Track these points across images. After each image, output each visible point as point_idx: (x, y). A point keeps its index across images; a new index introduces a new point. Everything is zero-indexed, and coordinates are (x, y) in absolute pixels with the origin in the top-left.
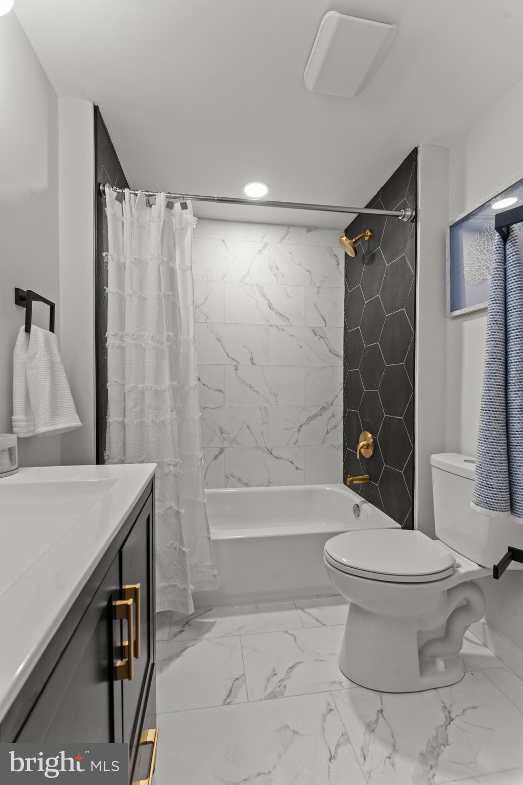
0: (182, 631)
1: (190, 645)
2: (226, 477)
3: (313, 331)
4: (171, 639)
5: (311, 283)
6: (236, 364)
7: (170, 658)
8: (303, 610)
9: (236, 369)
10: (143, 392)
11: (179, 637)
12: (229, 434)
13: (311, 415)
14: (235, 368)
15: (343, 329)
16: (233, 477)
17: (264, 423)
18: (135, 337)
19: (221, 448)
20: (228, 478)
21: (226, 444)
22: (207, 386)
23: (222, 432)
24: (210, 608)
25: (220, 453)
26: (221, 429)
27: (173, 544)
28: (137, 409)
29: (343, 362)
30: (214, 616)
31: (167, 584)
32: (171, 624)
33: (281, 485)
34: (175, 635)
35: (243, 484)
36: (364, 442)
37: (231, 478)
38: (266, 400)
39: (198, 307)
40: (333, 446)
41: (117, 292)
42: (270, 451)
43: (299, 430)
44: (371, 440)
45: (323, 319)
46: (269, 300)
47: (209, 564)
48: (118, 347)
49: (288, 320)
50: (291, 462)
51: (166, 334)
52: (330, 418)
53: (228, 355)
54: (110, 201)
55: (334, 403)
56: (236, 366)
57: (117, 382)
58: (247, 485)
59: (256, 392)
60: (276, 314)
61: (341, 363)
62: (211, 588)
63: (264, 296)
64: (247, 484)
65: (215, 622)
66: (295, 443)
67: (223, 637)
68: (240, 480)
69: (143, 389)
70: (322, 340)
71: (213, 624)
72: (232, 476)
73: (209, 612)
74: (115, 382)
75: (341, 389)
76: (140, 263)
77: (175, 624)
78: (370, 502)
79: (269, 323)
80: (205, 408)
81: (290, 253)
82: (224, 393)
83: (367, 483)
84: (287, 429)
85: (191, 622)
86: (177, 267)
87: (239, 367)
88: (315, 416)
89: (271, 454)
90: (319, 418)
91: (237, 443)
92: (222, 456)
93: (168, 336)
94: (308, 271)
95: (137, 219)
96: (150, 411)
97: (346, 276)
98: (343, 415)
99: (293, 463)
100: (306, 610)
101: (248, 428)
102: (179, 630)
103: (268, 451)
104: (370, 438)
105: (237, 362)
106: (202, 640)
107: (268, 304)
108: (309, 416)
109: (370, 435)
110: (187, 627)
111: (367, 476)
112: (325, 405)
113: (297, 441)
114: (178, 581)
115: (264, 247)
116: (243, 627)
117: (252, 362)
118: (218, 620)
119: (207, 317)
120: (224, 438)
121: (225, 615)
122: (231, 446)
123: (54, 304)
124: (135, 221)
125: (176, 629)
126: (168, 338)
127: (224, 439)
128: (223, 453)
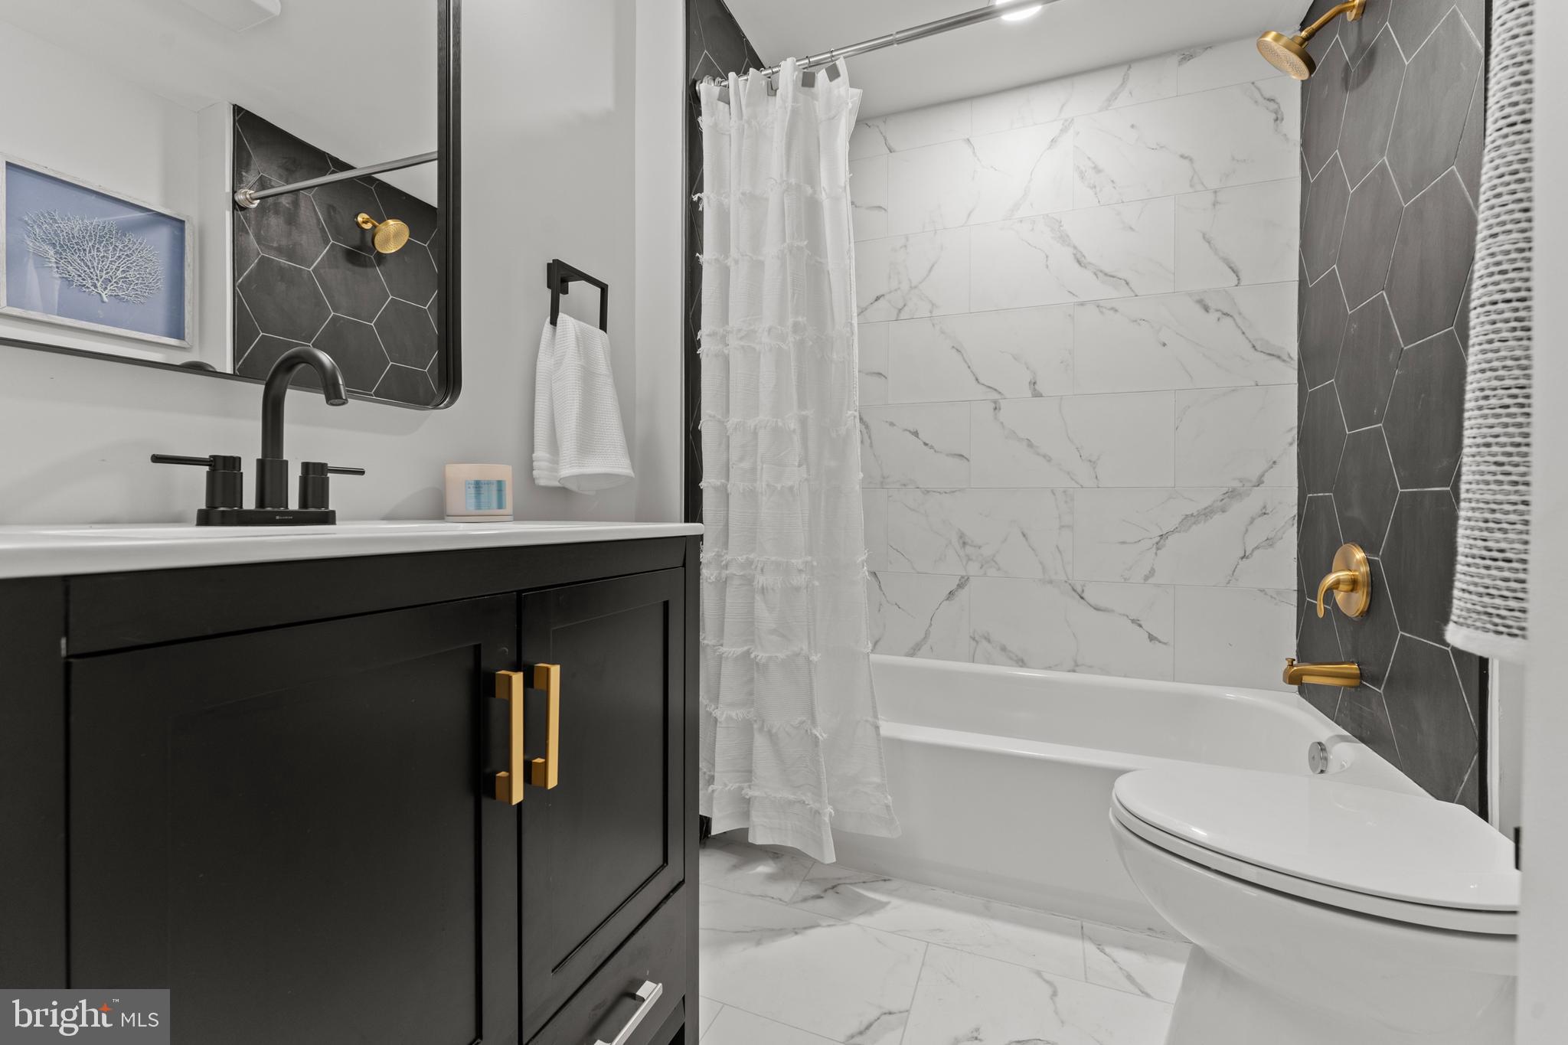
0: (820, 897)
1: (824, 924)
2: (974, 639)
3: (1201, 302)
4: (795, 903)
5: (1192, 186)
6: (996, 396)
7: (781, 929)
8: (1099, 946)
9: (995, 409)
10: (755, 434)
11: (810, 904)
12: (980, 547)
13: (1193, 509)
14: (993, 405)
15: (1296, 284)
16: (989, 641)
17: (1062, 527)
18: (742, 334)
19: (962, 577)
20: (977, 642)
21: (973, 568)
22: (932, 447)
23: (964, 543)
24: (887, 877)
25: (960, 586)
26: (962, 536)
27: (804, 722)
28: (746, 465)
29: (1296, 373)
30: (890, 893)
31: (792, 797)
32: (804, 880)
33: (1108, 673)
34: (805, 900)
35: (1011, 658)
36: (1343, 575)
37: (984, 643)
38: (1069, 473)
39: (916, 287)
40: (1262, 591)
41: (717, 260)
42: (1079, 590)
43: (1158, 546)
44: (1364, 569)
45: (1231, 268)
46: (1075, 248)
47: (877, 780)
48: (716, 356)
49: (1127, 284)
50: (1136, 622)
51: (790, 321)
52: (1252, 520)
53: (977, 380)
54: (707, 104)
55: (1265, 479)
56: (995, 402)
57: (714, 417)
58: (1021, 663)
59: (1044, 456)
60: (1095, 274)
61: (1290, 375)
62: (883, 833)
63: (1064, 239)
64: (1022, 661)
65: (887, 903)
66: (1146, 578)
67: (893, 932)
68: (1004, 649)
69: (755, 429)
70: (1227, 321)
71: (882, 905)
72: (986, 638)
73: (882, 883)
74: (710, 416)
75: (1291, 444)
76: (753, 200)
77: (812, 881)
78: (1362, 740)
79: (1076, 300)
80: (928, 492)
81: (1133, 126)
82: (968, 460)
83: (1356, 687)
84: (1124, 543)
85: (840, 889)
86: (823, 196)
87: (1003, 403)
88: (1207, 513)
89: (1082, 598)
90: (1218, 518)
91: (999, 569)
92: (963, 594)
93: (796, 325)
94: (1182, 156)
95: (749, 122)
96: (764, 466)
97: (1305, 144)
98: (1295, 511)
99: (1140, 626)
100: (1108, 950)
101: (1024, 536)
102: (814, 893)
103: (1074, 590)
104: (1359, 563)
105: (1000, 393)
106: (849, 923)
107: (1074, 255)
108: (1189, 513)
109: (1359, 555)
110: (830, 893)
111: (1354, 668)
112: (1236, 484)
113: (1152, 572)
114: (809, 794)
115: (1064, 130)
116: (941, 930)
117: (1035, 390)
118: (895, 902)
119: (933, 305)
120: (967, 556)
121: (914, 899)
122: (985, 574)
123: (607, 286)
124: (746, 126)
125: (811, 890)
126: (797, 329)
127: (969, 559)
128: (966, 588)
